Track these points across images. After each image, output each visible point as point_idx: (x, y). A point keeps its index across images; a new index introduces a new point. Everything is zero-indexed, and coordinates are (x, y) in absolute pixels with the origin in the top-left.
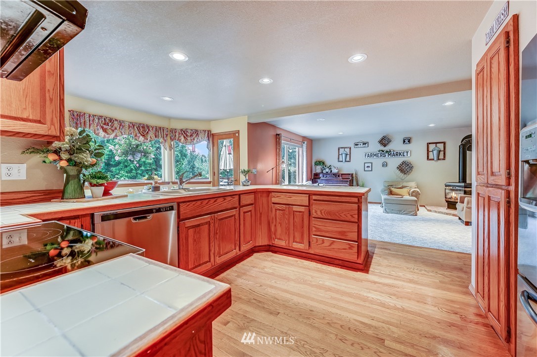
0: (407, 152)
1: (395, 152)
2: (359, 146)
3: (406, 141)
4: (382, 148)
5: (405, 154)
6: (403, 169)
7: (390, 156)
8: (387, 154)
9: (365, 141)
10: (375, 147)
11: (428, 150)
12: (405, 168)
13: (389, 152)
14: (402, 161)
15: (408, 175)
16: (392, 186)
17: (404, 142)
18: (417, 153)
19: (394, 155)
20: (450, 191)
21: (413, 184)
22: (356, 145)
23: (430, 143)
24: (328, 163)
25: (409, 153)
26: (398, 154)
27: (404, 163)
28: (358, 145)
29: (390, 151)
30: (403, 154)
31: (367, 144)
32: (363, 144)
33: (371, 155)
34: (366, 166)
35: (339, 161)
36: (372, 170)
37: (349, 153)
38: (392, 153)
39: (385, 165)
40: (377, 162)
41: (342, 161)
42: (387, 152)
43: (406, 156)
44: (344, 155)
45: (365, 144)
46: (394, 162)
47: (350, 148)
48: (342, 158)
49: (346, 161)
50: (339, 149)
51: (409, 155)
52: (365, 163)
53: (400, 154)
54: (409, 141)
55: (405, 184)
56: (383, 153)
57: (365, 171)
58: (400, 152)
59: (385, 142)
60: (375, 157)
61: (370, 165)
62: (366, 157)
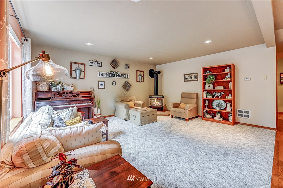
1: (121, 74)
2: (94, 64)
7: (117, 77)
8: (116, 75)
9: (99, 61)
10: (107, 68)
11: (137, 75)
16: (124, 100)
18: (131, 76)
19: (120, 76)
22: (91, 63)
25: (128, 76)
26: (122, 76)
27: (126, 83)
28: (92, 63)
30: (125, 76)
31: (100, 64)
32: (98, 63)
33: (104, 75)
34: (100, 84)
35: (71, 78)
36: (104, 88)
37: (83, 70)
38: (119, 74)
39: (114, 83)
40: (109, 81)
41: (76, 78)
42: (116, 73)
43: (127, 78)
44: (78, 71)
45: (99, 63)
46: (120, 82)
47: (85, 65)
49: (80, 78)
50: (71, 64)
51: (128, 78)
52: (99, 81)
53: (124, 76)
56: (113, 73)
57: (99, 88)
58: (124, 74)
59: (114, 65)
60: (107, 76)
61: (103, 83)
62: (100, 75)
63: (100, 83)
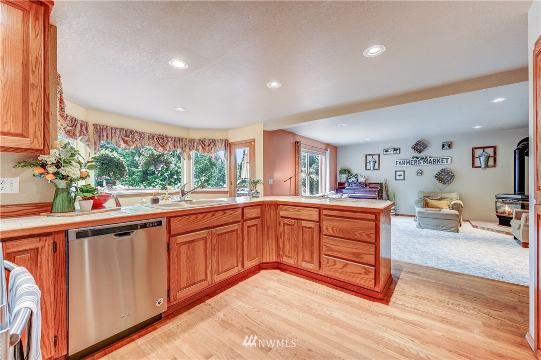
0: (447, 159)
1: (432, 159)
2: (389, 152)
3: (446, 146)
4: (417, 154)
5: (445, 161)
6: (442, 178)
7: (426, 164)
8: (422, 162)
9: (396, 147)
10: (408, 153)
11: (473, 156)
12: (445, 177)
13: (424, 159)
14: (441, 169)
15: (449, 184)
16: (428, 197)
17: (443, 147)
18: (459, 160)
19: (430, 162)
20: (502, 205)
21: (454, 195)
22: (386, 151)
23: (476, 148)
24: (354, 172)
25: (449, 160)
26: (436, 161)
27: (443, 171)
29: (426, 158)
30: (442, 161)
31: (398, 151)
32: (394, 150)
33: (404, 163)
34: (397, 175)
35: (366, 169)
36: (404, 180)
37: (377, 161)
38: (429, 160)
39: (420, 173)
40: (411, 170)
41: (370, 170)
42: (422, 158)
43: (446, 163)
44: (372, 163)
45: (397, 150)
46: (431, 170)
47: (379, 155)
48: (370, 166)
49: (374, 169)
50: (366, 156)
51: (449, 162)
52: (396, 172)
53: (438, 161)
54: (449, 146)
55: (444, 195)
56: (417, 160)
57: (396, 180)
58: (439, 159)
59: (420, 147)
60: (408, 164)
61: (402, 173)
62: (398, 164)
63: (398, 173)
